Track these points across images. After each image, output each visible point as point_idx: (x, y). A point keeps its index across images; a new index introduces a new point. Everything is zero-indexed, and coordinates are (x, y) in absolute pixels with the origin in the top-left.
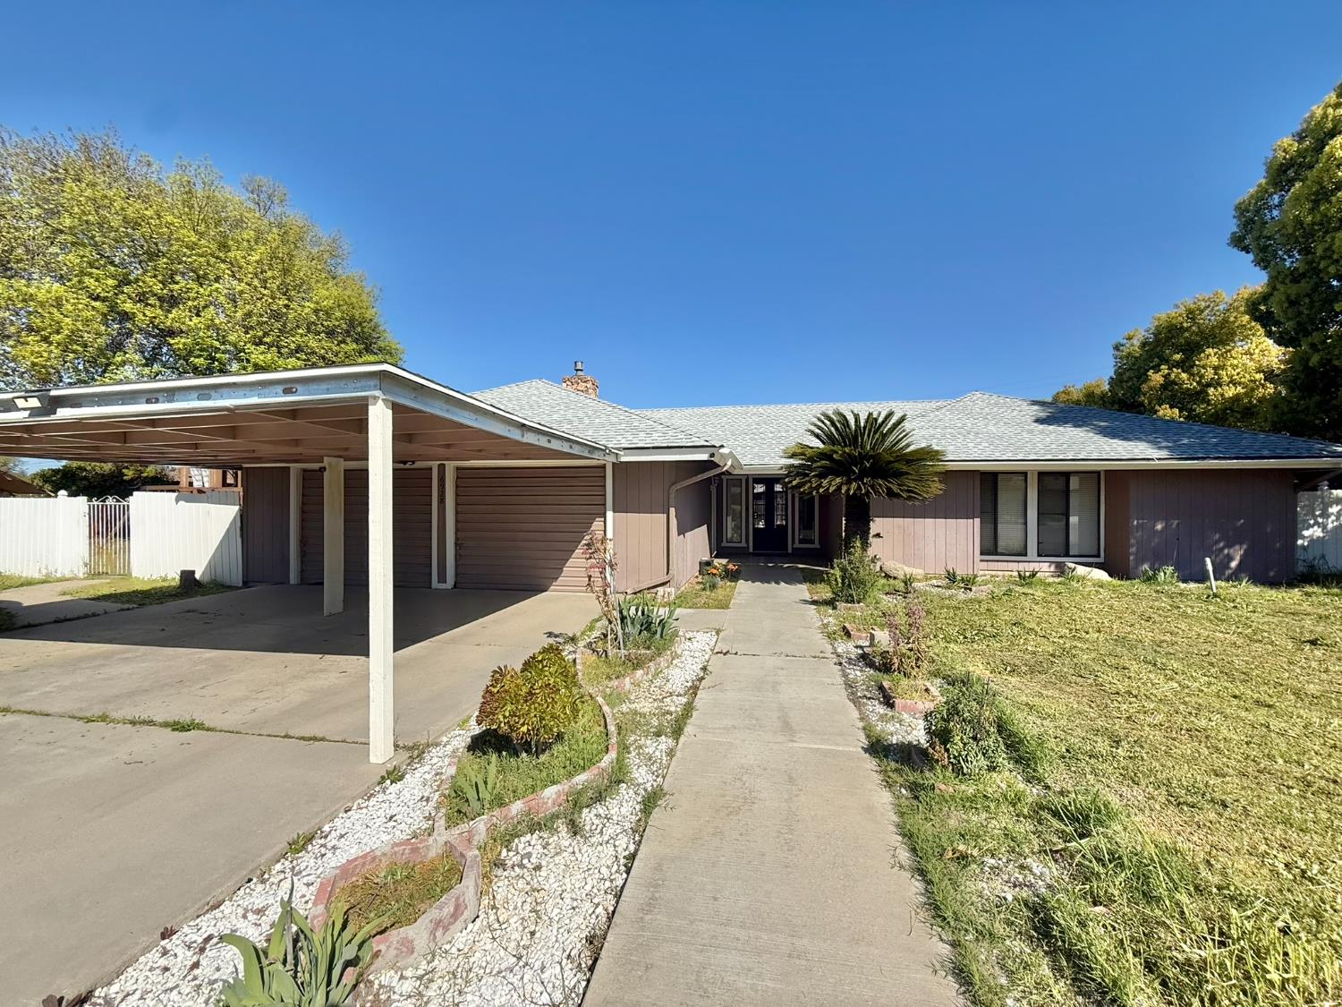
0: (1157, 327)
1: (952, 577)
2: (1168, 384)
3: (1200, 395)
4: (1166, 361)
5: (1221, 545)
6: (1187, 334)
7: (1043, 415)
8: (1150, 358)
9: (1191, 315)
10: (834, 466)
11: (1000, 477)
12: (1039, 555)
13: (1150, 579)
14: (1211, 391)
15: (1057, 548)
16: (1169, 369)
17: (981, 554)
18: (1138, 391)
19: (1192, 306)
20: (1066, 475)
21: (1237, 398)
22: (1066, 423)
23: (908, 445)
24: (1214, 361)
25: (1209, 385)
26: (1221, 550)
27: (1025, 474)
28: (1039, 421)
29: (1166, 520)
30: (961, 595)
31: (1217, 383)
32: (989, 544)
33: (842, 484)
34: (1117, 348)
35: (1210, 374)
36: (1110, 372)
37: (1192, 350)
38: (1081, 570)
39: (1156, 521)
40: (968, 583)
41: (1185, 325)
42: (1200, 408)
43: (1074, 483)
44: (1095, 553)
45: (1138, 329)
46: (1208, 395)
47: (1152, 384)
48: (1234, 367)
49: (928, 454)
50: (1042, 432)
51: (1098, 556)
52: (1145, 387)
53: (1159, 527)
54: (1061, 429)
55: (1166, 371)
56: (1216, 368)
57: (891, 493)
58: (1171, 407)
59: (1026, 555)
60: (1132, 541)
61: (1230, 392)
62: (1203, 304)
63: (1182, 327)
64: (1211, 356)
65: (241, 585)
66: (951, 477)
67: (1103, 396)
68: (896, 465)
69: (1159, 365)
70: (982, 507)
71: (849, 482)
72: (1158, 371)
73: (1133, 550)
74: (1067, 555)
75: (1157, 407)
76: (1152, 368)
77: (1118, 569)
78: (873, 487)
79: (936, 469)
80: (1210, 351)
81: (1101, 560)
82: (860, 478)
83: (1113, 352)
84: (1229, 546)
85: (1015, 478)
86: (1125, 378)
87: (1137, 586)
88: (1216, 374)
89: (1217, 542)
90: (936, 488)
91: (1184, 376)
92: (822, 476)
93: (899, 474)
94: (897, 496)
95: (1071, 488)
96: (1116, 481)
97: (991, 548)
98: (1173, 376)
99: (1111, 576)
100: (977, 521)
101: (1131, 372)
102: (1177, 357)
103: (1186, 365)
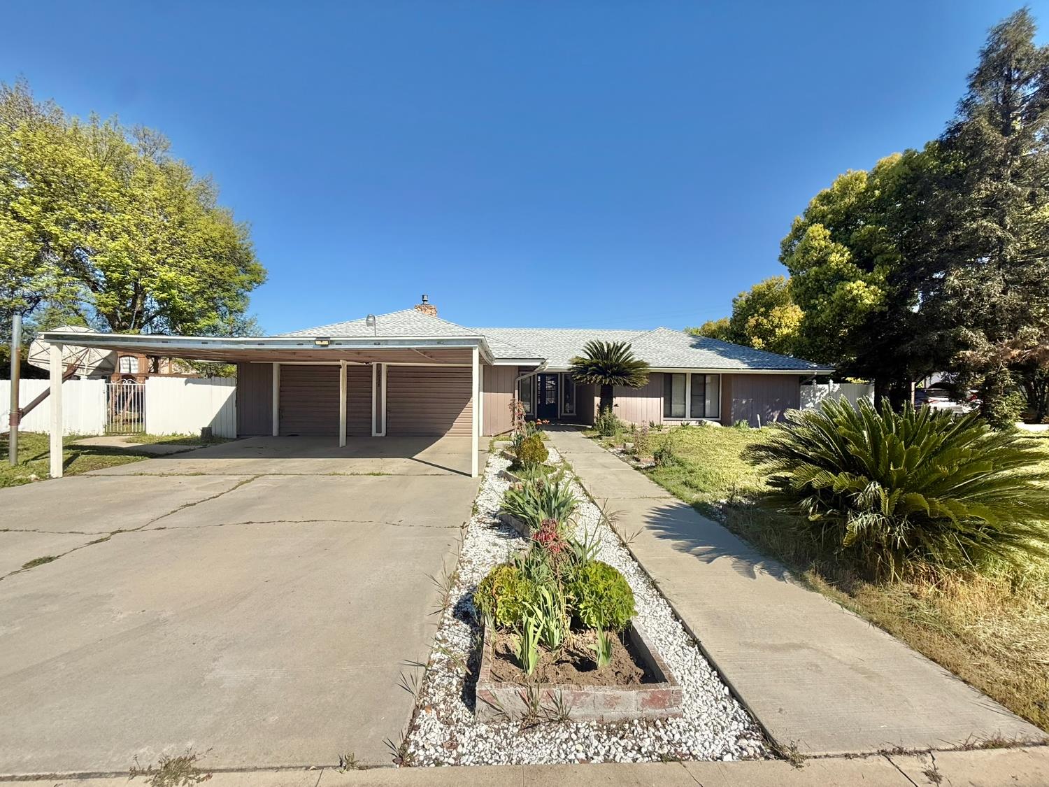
0: (754, 292)
1: (652, 425)
2: (758, 325)
3: (772, 332)
4: (757, 311)
5: (770, 410)
6: (767, 297)
7: (694, 343)
8: (749, 310)
9: (769, 287)
10: (597, 369)
11: (673, 375)
12: (691, 417)
13: (738, 426)
14: (777, 330)
15: (699, 414)
16: (758, 316)
17: (664, 417)
18: (743, 328)
19: (770, 283)
20: (704, 375)
21: (788, 336)
22: (705, 348)
23: (632, 360)
24: (778, 314)
25: (776, 327)
26: (770, 413)
27: (685, 374)
28: (692, 346)
29: (747, 398)
30: (656, 432)
31: (779, 326)
32: (668, 413)
33: (602, 378)
34: (734, 301)
35: (776, 321)
36: (730, 316)
37: (769, 306)
38: (709, 423)
39: (742, 398)
40: (660, 427)
41: (766, 293)
42: (771, 339)
43: (708, 379)
44: (717, 416)
45: (745, 292)
46: (775, 332)
47: (750, 324)
48: (788, 318)
49: (642, 364)
50: (693, 353)
51: (718, 417)
52: (746, 326)
53: (744, 402)
54: (702, 351)
55: (757, 318)
56: (780, 318)
57: (625, 384)
58: (759, 338)
59: (685, 417)
60: (733, 409)
61: (786, 331)
62: (775, 282)
63: (764, 294)
64: (776, 312)
65: (235, 437)
66: (652, 375)
67: (726, 329)
68: (628, 370)
69: (754, 314)
70: (664, 391)
71: (605, 378)
72: (753, 317)
73: (733, 413)
74: (704, 417)
75: (752, 338)
76: (750, 315)
77: (725, 422)
78: (617, 380)
79: (646, 372)
80: (777, 308)
81: (719, 419)
82: (610, 376)
83: (732, 303)
84: (773, 411)
85: (680, 376)
86: (737, 319)
87: (732, 429)
88: (779, 321)
89: (768, 410)
90: (646, 381)
91: (765, 321)
92: (592, 374)
93: (628, 374)
94: (628, 385)
95: (707, 382)
96: (726, 379)
97: (668, 414)
98: (760, 320)
99: (722, 425)
100: (662, 399)
101: (741, 316)
102: (762, 310)
103: (765, 314)
